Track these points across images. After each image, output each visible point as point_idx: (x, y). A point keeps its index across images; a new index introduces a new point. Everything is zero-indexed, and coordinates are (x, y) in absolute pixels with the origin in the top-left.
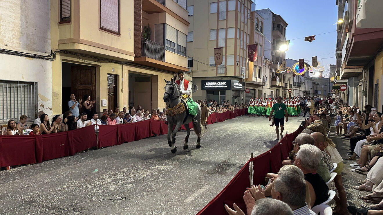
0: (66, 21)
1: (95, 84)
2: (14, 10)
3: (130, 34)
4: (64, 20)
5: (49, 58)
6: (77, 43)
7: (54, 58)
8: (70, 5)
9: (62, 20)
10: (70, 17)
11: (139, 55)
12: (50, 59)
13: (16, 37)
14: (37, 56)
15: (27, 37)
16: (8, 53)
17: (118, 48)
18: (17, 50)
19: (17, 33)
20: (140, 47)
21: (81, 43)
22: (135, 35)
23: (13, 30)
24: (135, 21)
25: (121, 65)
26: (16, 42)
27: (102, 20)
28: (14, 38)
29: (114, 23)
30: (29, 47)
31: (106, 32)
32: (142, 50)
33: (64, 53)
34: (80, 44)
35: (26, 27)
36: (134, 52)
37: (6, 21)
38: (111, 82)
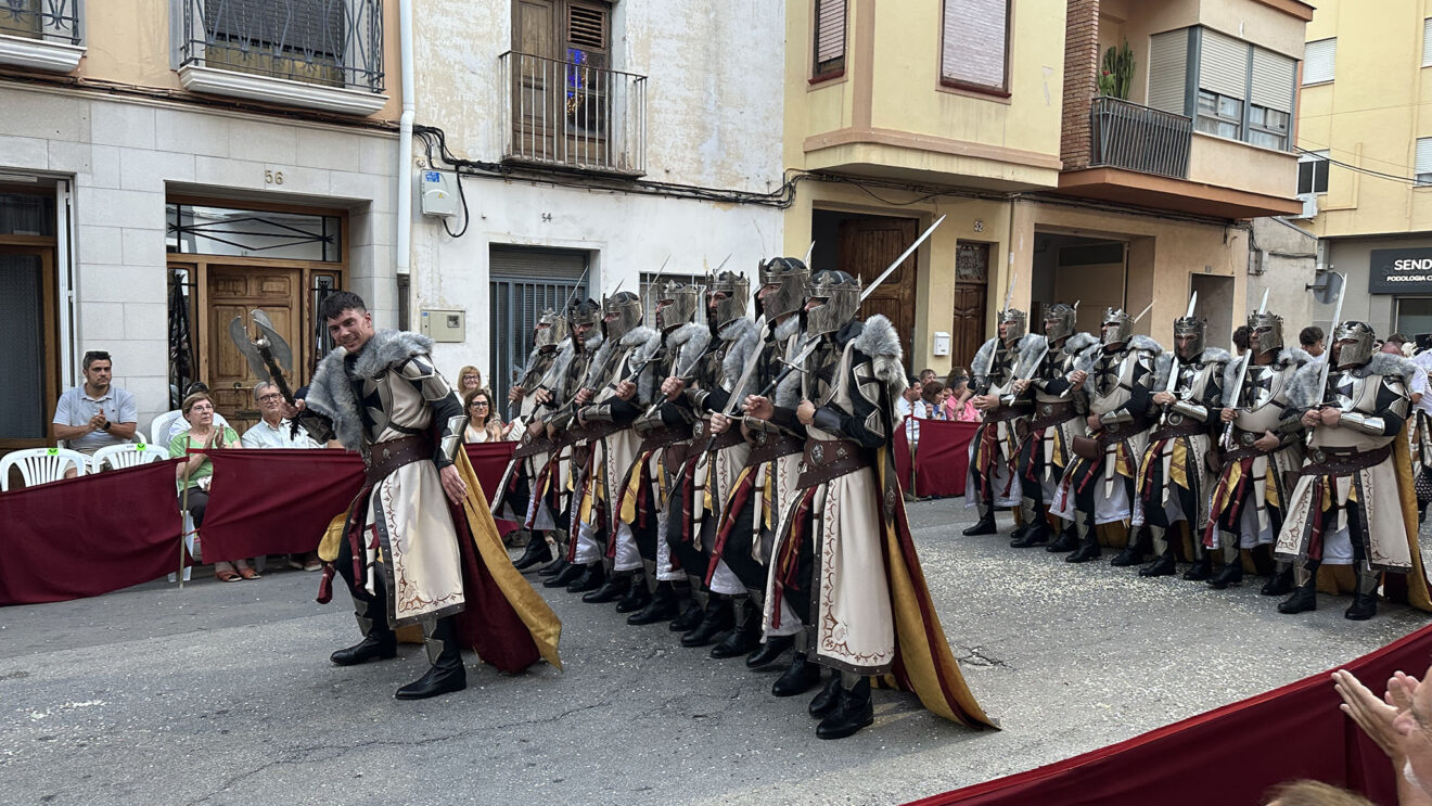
0: (829, 71)
1: (911, 279)
2: (687, 59)
3: (1046, 90)
4: (826, 71)
5: (775, 199)
6: (861, 143)
7: (790, 197)
8: (845, 15)
9: (819, 71)
10: (842, 57)
11: (1079, 164)
12: (780, 202)
13: (690, 145)
14: (743, 196)
15: (720, 140)
16: (671, 192)
17: (1001, 145)
18: (692, 181)
19: (694, 132)
20: (1086, 133)
21: (876, 144)
22: (1068, 87)
23: (684, 121)
24: (1071, 37)
25: (1009, 206)
26: (692, 159)
27: (950, 50)
28: (686, 145)
29: (988, 55)
30: (723, 171)
31: (962, 93)
32: (1091, 142)
33: (820, 180)
34: (872, 147)
35: (719, 108)
36: (1061, 154)
37: (667, 98)
38: (968, 272)
